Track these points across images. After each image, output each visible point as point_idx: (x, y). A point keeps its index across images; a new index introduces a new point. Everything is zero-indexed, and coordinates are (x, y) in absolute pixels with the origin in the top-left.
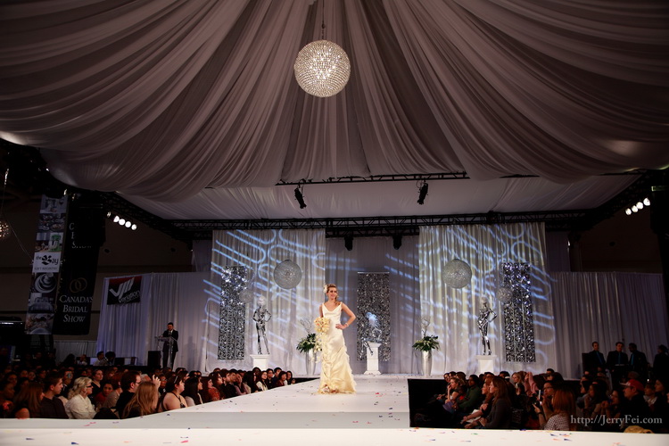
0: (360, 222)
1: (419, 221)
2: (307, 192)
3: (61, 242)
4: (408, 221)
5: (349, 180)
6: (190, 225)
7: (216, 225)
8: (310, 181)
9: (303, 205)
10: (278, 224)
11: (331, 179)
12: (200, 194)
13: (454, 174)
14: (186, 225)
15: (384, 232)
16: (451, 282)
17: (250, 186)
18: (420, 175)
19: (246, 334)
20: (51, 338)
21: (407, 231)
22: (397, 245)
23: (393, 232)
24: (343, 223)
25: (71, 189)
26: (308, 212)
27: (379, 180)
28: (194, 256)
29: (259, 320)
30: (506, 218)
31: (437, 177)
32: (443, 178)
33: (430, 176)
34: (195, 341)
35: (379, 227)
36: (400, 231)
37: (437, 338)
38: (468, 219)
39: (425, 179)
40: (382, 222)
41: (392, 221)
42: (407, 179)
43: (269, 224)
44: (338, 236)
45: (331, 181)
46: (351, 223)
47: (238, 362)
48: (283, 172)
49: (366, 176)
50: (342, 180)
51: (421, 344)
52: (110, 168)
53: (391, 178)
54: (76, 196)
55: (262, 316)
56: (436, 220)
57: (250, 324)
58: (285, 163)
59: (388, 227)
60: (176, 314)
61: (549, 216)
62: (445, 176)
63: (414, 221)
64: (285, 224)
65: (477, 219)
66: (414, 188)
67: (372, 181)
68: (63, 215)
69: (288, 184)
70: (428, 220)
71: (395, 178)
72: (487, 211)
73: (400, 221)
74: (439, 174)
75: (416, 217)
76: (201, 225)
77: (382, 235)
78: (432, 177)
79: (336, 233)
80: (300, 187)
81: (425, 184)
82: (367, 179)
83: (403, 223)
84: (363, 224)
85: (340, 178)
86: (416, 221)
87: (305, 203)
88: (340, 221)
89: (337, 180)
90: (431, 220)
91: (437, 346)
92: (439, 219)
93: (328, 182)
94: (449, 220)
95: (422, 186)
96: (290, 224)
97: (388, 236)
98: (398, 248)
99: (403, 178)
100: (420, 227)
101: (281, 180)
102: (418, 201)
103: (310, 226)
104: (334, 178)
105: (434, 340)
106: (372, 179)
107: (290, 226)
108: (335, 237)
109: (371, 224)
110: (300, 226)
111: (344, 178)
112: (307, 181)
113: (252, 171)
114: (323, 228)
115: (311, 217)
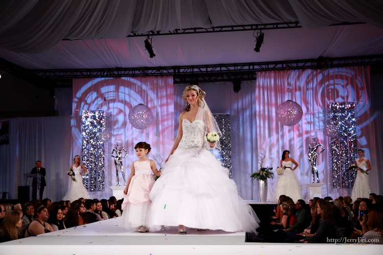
0: (204, 70)
1: (256, 67)
2: (155, 42)
4: (246, 68)
5: (193, 31)
6: (52, 74)
7: (75, 73)
8: (158, 32)
9: (152, 55)
10: (131, 72)
11: (176, 30)
12: (58, 45)
13: (287, 23)
14: (48, 74)
15: (225, 77)
16: (284, 120)
17: (104, 38)
18: (257, 25)
19: (105, 169)
21: (246, 76)
22: (237, 89)
23: (233, 77)
24: (189, 71)
26: (157, 61)
27: (220, 31)
28: (56, 102)
29: (117, 157)
30: (335, 62)
31: (272, 26)
32: (277, 28)
33: (266, 26)
34: (61, 177)
35: (221, 73)
36: (239, 77)
37: (272, 169)
38: (300, 65)
39: (261, 29)
40: (223, 69)
41: (232, 68)
42: (245, 30)
43: (123, 72)
45: (176, 32)
46: (196, 70)
47: (99, 193)
48: (135, 24)
49: (208, 27)
50: (187, 31)
51: (258, 174)
53: (230, 29)
55: (119, 153)
56: (271, 66)
57: (109, 161)
58: (134, 16)
59: (229, 73)
60: (43, 153)
61: (374, 60)
62: (279, 26)
63: (251, 67)
64: (137, 72)
65: (308, 64)
66: (250, 38)
67: (214, 31)
69: (138, 35)
70: (264, 66)
71: (235, 28)
72: (316, 56)
73: (239, 68)
74: (273, 24)
75: (253, 64)
76: (61, 74)
77: (223, 80)
78: (268, 27)
79: (183, 80)
80: (149, 39)
81: (261, 33)
82: (209, 30)
83: (242, 70)
84: (207, 71)
85: (185, 29)
86: (253, 67)
87: (154, 52)
88: (186, 68)
89: (182, 31)
90: (267, 66)
91: (273, 176)
92: (274, 65)
93: (174, 34)
94: (283, 66)
95: (259, 35)
96: (142, 72)
97: (229, 81)
98: (238, 92)
99: (242, 28)
100: (257, 73)
101: (132, 32)
102: (255, 49)
103: (160, 73)
104: (179, 30)
105: (269, 170)
106: (214, 30)
107: (142, 74)
108: (183, 83)
109: (214, 71)
110: (151, 73)
111: (188, 29)
112: (155, 33)
113: (105, 24)
114: (171, 75)
115: (160, 66)
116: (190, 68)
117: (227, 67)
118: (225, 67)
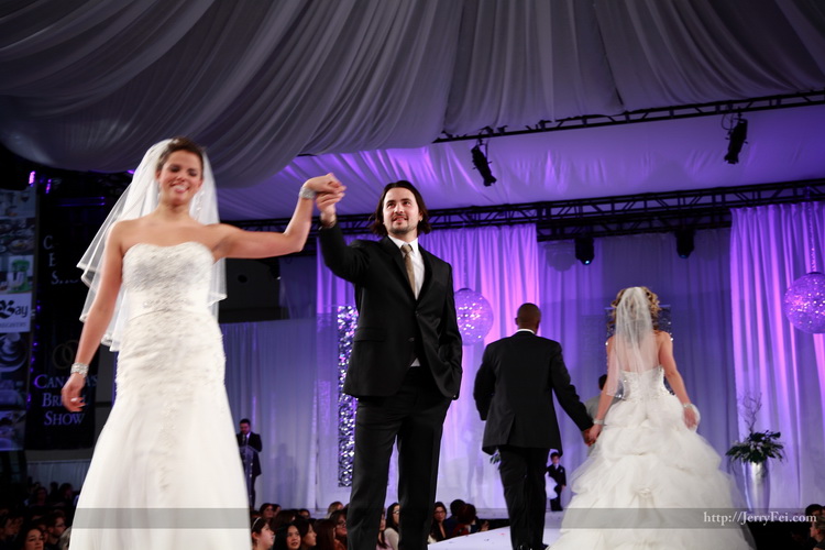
0: (606, 207)
1: (730, 197)
2: (495, 151)
3: (30, 272)
4: (707, 199)
5: (580, 122)
8: (502, 129)
9: (489, 180)
10: (441, 220)
11: (543, 123)
12: (288, 168)
13: (804, 95)
15: (656, 224)
16: (802, 320)
17: (383, 148)
18: (730, 103)
20: (21, 456)
21: (706, 220)
22: (685, 248)
23: (674, 223)
24: (572, 211)
25: (43, 171)
26: (502, 193)
27: (643, 120)
28: (283, 290)
31: (766, 103)
32: (779, 106)
33: (751, 104)
34: (292, 452)
35: (646, 215)
36: (690, 221)
37: (778, 435)
39: (740, 111)
40: (652, 204)
41: (672, 202)
42: (701, 114)
44: (562, 237)
45: (542, 127)
46: (588, 209)
48: (449, 115)
49: (615, 112)
50: (565, 124)
51: (745, 449)
52: (113, 127)
53: (667, 113)
54: (52, 183)
56: (766, 195)
58: (451, 98)
59: (665, 214)
62: (784, 102)
63: (719, 198)
64: (455, 218)
66: (716, 131)
67: (628, 121)
68: (30, 222)
69: (458, 139)
70: (749, 196)
71: (677, 112)
73: (689, 200)
74: (769, 98)
75: (722, 191)
77: (652, 230)
78: (755, 104)
79: (558, 231)
80: (481, 144)
81: (740, 120)
82: (617, 119)
83: (695, 204)
84: (613, 210)
85: (562, 121)
86: (723, 198)
87: (494, 174)
88: (564, 207)
89: (556, 125)
90: (756, 193)
91: (781, 452)
92: (774, 192)
93: (537, 131)
94: (795, 192)
95: (735, 124)
96: (465, 217)
97: (664, 232)
98: (687, 256)
99: (693, 111)
100: (732, 210)
101: (444, 132)
102: (727, 158)
103: (506, 219)
104: (549, 122)
105: (772, 439)
106: (628, 118)
107: (466, 221)
108: (558, 239)
109: (629, 210)
110: (486, 220)
111: (569, 119)
112: (495, 131)
113: (387, 118)
114: (531, 222)
115: (506, 202)
116: (575, 205)
117: (661, 199)
118: (656, 199)
